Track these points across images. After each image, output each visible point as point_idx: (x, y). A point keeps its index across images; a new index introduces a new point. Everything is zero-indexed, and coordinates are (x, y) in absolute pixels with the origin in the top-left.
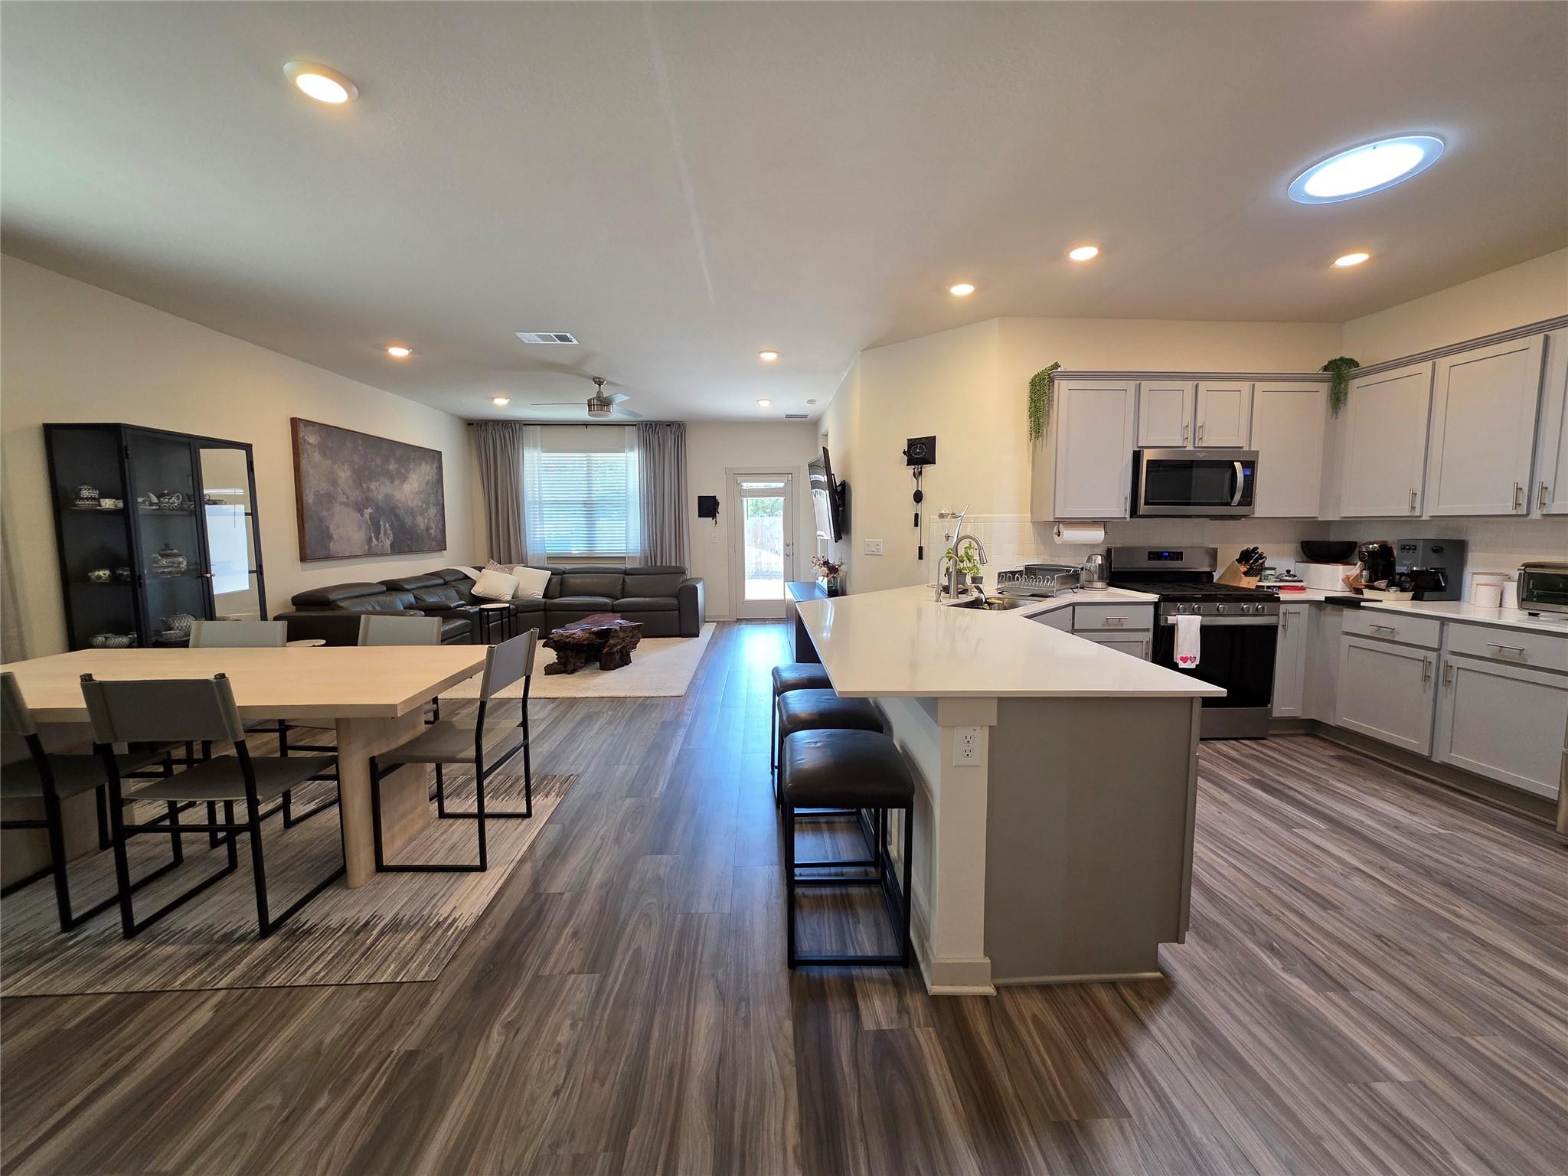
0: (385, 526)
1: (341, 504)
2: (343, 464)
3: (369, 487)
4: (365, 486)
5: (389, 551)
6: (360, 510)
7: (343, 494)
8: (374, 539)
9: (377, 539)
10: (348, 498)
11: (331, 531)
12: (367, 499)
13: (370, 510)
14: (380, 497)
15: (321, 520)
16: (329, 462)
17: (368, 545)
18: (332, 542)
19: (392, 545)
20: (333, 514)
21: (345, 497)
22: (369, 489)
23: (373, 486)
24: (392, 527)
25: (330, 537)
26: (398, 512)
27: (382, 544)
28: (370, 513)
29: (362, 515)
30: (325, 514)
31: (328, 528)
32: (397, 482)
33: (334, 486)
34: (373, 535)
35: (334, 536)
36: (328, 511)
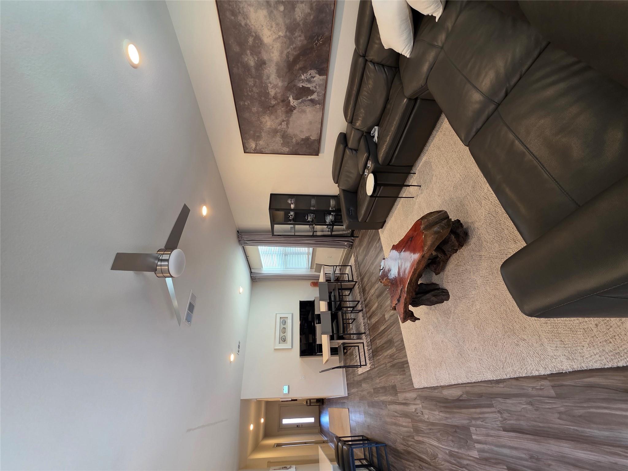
0: (303, 81)
1: (288, 127)
2: (261, 123)
3: (274, 98)
4: (273, 102)
5: (324, 77)
6: (290, 110)
7: (281, 124)
8: (313, 97)
9: (312, 92)
10: (283, 121)
11: (304, 137)
12: (283, 101)
13: (291, 99)
14: (280, 84)
15: (297, 144)
16: (263, 134)
17: (316, 105)
18: (311, 137)
19: (320, 74)
20: (294, 135)
21: (283, 123)
22: (275, 98)
23: (272, 92)
24: (304, 70)
25: (307, 139)
26: (291, 58)
27: (317, 87)
28: (293, 99)
29: (295, 108)
30: (294, 140)
31: (303, 140)
32: (265, 57)
33: (277, 132)
34: (309, 98)
35: (307, 136)
36: (293, 139)
